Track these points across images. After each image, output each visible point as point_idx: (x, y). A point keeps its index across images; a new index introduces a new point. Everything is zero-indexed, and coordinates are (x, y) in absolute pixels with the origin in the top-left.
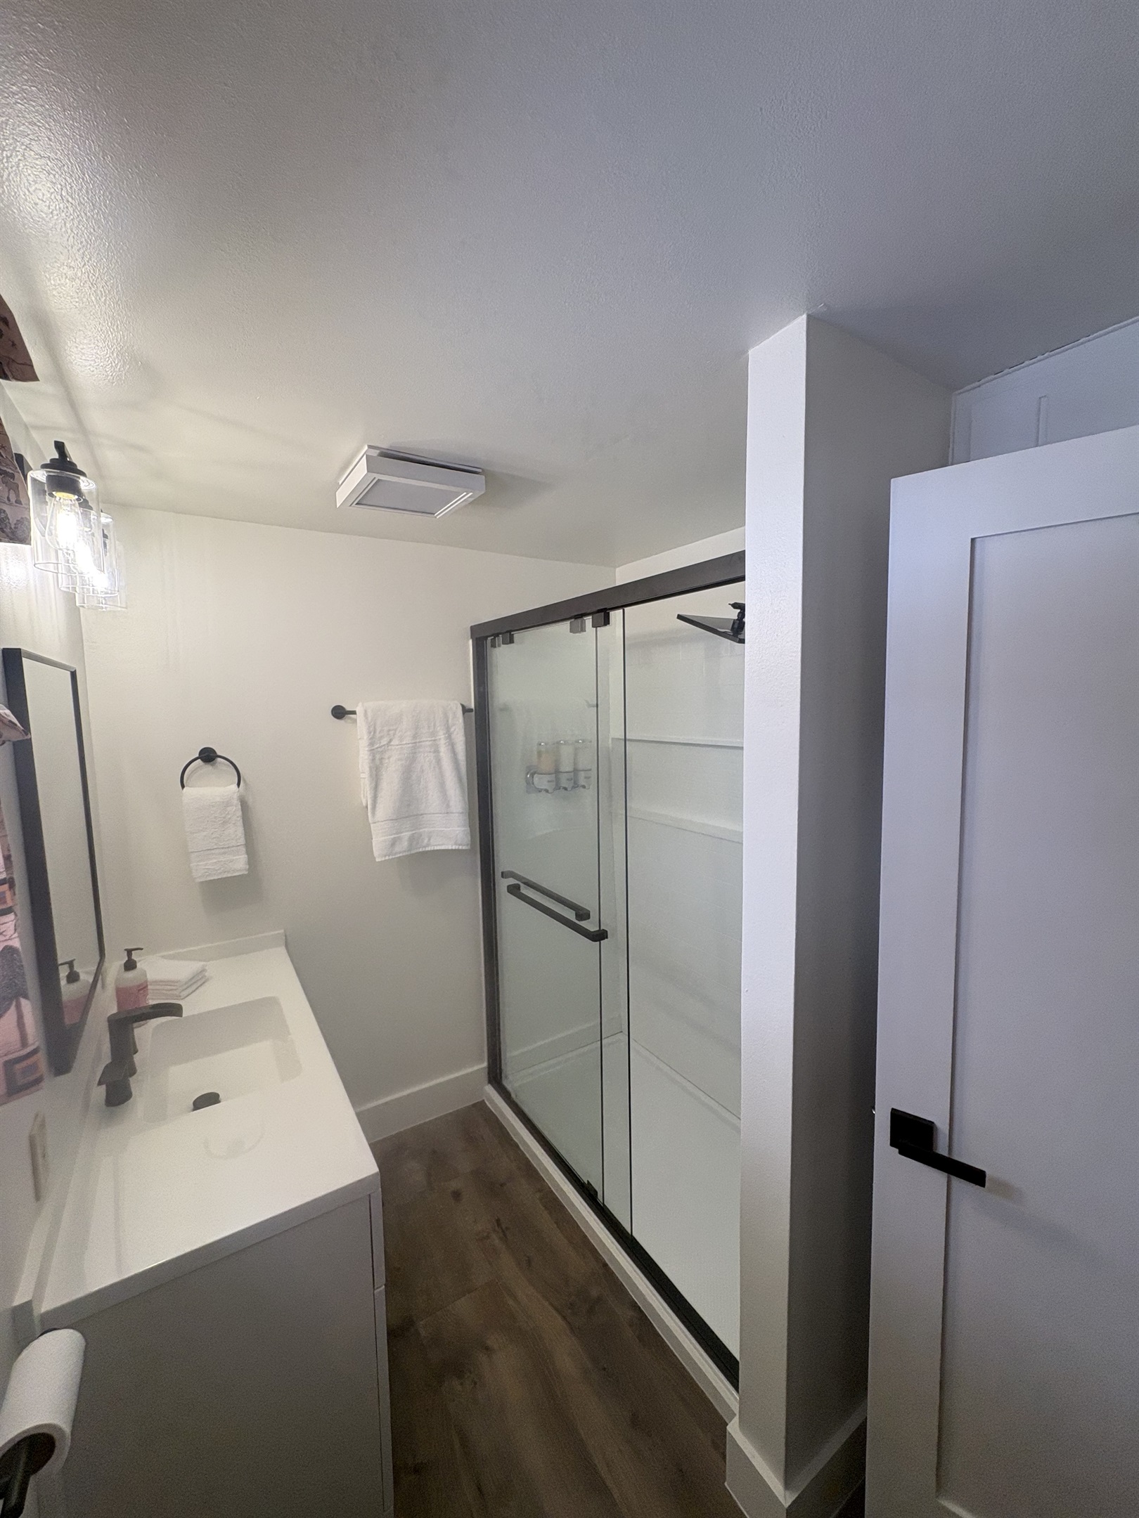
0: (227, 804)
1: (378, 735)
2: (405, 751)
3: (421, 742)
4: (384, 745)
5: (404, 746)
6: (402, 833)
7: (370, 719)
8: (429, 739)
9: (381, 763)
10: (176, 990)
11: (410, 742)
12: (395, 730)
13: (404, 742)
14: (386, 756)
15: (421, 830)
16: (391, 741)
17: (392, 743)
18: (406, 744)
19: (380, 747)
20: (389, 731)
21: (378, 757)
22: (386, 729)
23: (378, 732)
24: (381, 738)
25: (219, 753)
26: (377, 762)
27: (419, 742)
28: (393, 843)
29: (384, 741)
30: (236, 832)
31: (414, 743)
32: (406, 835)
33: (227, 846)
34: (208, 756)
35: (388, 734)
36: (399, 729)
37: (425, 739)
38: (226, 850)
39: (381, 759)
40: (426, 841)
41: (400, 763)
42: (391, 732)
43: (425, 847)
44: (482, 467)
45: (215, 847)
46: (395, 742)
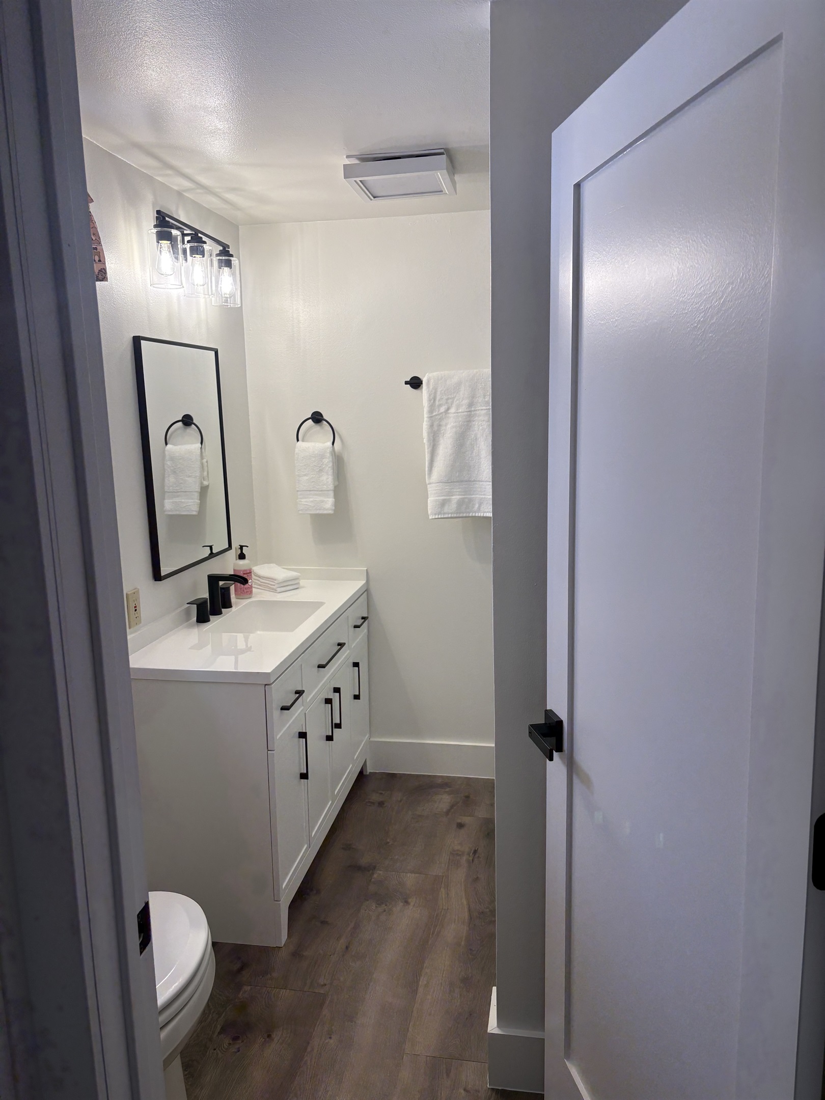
0: (322, 456)
1: (437, 403)
2: (460, 419)
3: (476, 410)
4: (441, 413)
5: (459, 414)
6: (452, 496)
7: (431, 388)
8: (484, 408)
9: (439, 430)
10: (274, 585)
11: (465, 410)
12: (454, 398)
13: (460, 411)
14: (443, 423)
15: (474, 496)
16: (448, 409)
17: (449, 411)
18: (462, 412)
19: (438, 415)
20: (447, 399)
21: (436, 424)
22: (445, 397)
23: (437, 399)
24: (440, 406)
25: (325, 417)
26: (435, 428)
27: (474, 411)
28: (443, 504)
29: (442, 409)
30: (328, 479)
31: (470, 411)
32: (456, 498)
33: (320, 490)
34: (317, 418)
35: (447, 403)
36: (457, 398)
37: (480, 408)
38: (320, 492)
39: (440, 426)
40: (477, 506)
41: (454, 430)
42: (450, 401)
43: (475, 512)
44: (444, 147)
45: (313, 489)
46: (452, 410)
